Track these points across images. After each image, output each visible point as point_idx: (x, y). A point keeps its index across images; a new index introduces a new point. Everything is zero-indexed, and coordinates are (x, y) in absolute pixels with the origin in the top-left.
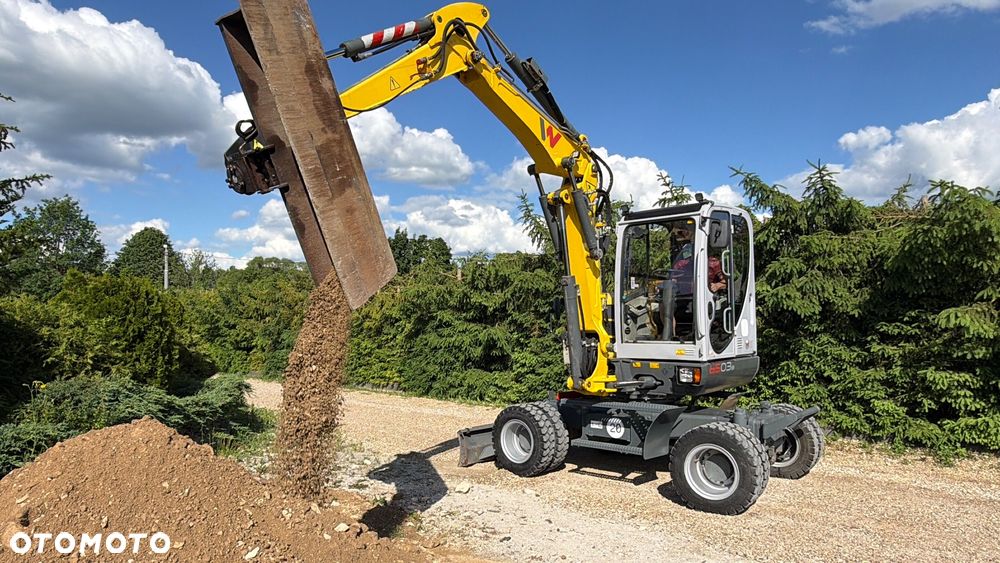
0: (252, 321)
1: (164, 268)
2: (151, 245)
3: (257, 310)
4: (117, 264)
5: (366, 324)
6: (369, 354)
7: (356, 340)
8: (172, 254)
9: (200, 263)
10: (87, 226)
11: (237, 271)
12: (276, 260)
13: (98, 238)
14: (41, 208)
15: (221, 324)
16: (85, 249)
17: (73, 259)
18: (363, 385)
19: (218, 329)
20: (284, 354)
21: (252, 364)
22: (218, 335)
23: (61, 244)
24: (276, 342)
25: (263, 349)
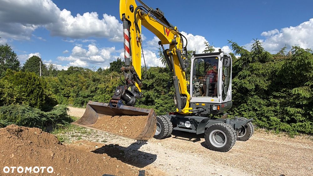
0: (69, 87)
1: (40, 69)
2: (36, 61)
3: (71, 84)
4: (24, 68)
5: (107, 89)
7: (104, 94)
8: (42, 65)
9: (52, 68)
10: (14, 55)
11: (64, 71)
12: (77, 68)
13: (17, 59)
15: (59, 88)
16: (13, 62)
17: (9, 66)
19: (58, 90)
20: (80, 98)
21: (69, 102)
22: (58, 92)
23: (5, 61)
24: (77, 95)
25: (73, 97)
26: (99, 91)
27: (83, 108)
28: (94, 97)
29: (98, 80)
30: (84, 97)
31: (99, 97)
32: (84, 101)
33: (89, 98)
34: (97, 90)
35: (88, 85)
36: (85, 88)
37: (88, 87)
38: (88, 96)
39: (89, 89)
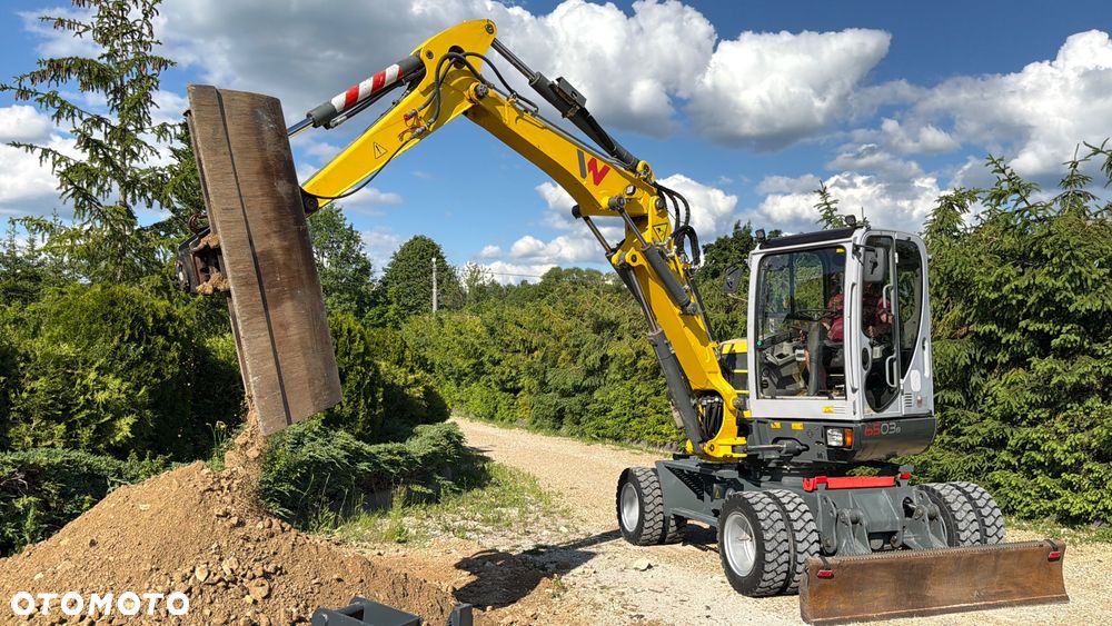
0: (520, 356)
1: (432, 288)
2: (422, 258)
3: (524, 341)
4: (384, 283)
5: (640, 364)
6: (644, 402)
7: (628, 383)
8: (443, 268)
9: (476, 280)
10: (352, 237)
11: (529, 286)
12: (577, 271)
13: (362, 253)
15: (485, 359)
16: (350, 265)
17: (337, 278)
18: (638, 442)
19: (482, 364)
20: (552, 398)
21: (518, 411)
22: (484, 373)
23: (325, 260)
24: (543, 383)
25: (531, 393)
26: (613, 367)
27: (559, 435)
28: (596, 395)
29: (612, 325)
30: (565, 394)
31: (612, 394)
32: (563, 410)
33: (579, 397)
34: (608, 364)
35: (578, 346)
36: (569, 358)
37: (579, 352)
38: (578, 389)
39: (580, 361)
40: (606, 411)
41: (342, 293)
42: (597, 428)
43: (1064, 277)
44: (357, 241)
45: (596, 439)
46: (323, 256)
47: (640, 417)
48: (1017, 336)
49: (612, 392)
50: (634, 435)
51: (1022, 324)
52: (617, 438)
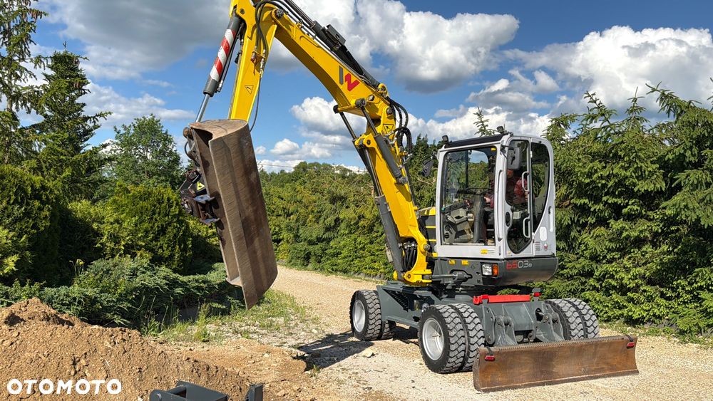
0: (281, 218)
3: (284, 209)
5: (361, 223)
6: (363, 249)
7: (353, 236)
10: (167, 139)
11: (286, 174)
12: (317, 164)
13: (174, 149)
14: (134, 125)
16: (166, 157)
17: (156, 166)
18: (359, 274)
20: (302, 246)
21: (280, 254)
23: (149, 154)
24: (296, 236)
25: (288, 242)
26: (343, 225)
27: (306, 269)
28: (332, 243)
29: (342, 199)
30: (311, 243)
31: (342, 243)
32: (309, 253)
33: (320, 245)
34: (339, 224)
35: (320, 212)
36: (314, 220)
37: (320, 216)
38: (319, 240)
39: (321, 221)
40: (338, 254)
41: (160, 176)
42: (332, 265)
43: (632, 169)
44: (170, 142)
45: (330, 272)
46: (147, 151)
47: (360, 258)
48: (601, 206)
49: (342, 242)
50: (356, 269)
51: (604, 199)
52: (345, 272)
